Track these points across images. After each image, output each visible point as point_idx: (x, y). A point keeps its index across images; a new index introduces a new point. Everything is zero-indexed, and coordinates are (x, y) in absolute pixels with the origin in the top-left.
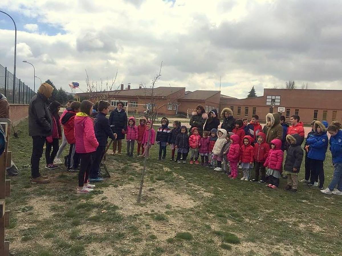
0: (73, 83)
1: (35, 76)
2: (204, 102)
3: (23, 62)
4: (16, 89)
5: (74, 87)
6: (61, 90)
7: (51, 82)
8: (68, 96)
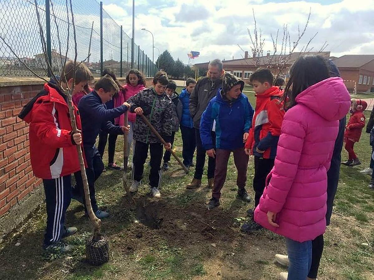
0: (192, 52)
1: (154, 46)
2: (358, 70)
3: (142, 30)
4: (135, 62)
5: (193, 57)
6: (178, 61)
7: (169, 53)
8: (185, 67)
